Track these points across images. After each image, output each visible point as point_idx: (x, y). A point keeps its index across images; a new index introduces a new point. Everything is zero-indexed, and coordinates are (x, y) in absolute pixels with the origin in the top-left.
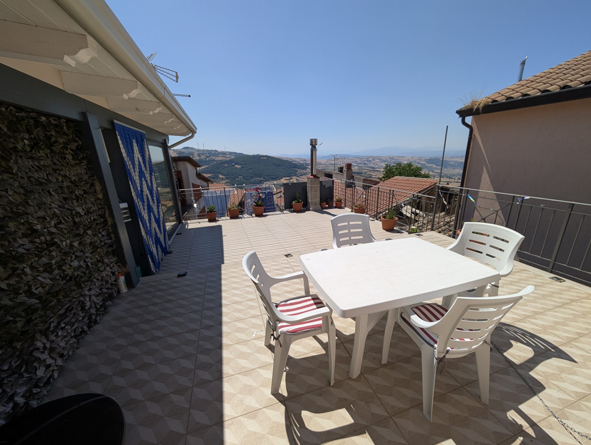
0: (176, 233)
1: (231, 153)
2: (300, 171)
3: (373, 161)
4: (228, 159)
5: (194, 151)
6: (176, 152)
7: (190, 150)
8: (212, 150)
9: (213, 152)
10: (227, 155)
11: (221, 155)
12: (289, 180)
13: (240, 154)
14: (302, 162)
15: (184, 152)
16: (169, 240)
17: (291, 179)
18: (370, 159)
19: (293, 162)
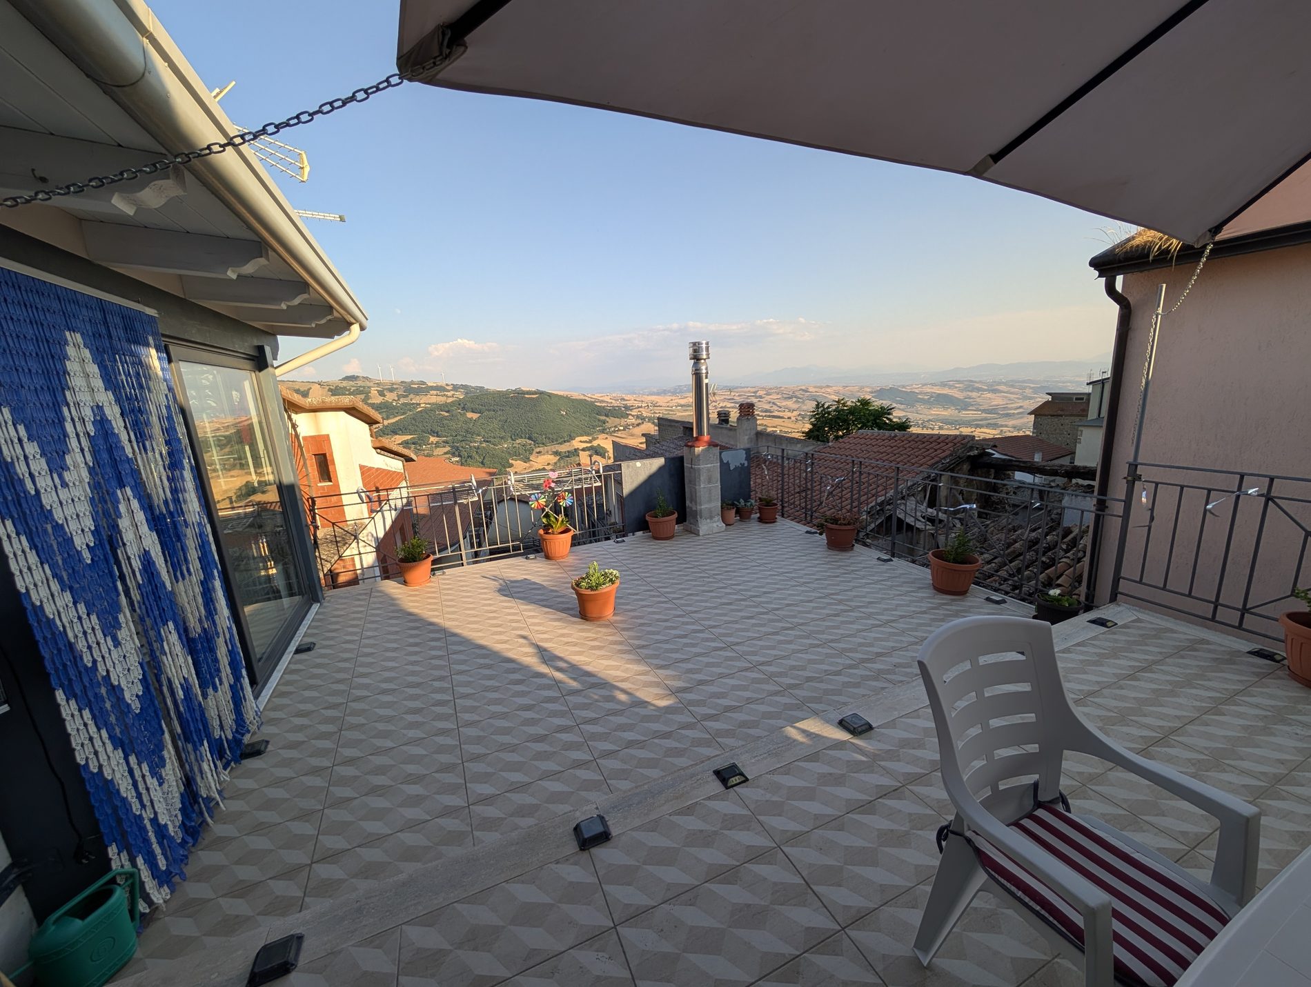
0: (292, 647)
1: (456, 388)
2: (612, 421)
3: (768, 398)
4: (450, 400)
5: (371, 384)
6: (328, 388)
7: (360, 383)
8: (412, 382)
9: (416, 386)
10: (449, 391)
11: (435, 392)
12: (590, 442)
13: (477, 388)
14: (615, 404)
15: (345, 388)
16: (256, 697)
17: (595, 439)
18: (761, 393)
19: (598, 404)
